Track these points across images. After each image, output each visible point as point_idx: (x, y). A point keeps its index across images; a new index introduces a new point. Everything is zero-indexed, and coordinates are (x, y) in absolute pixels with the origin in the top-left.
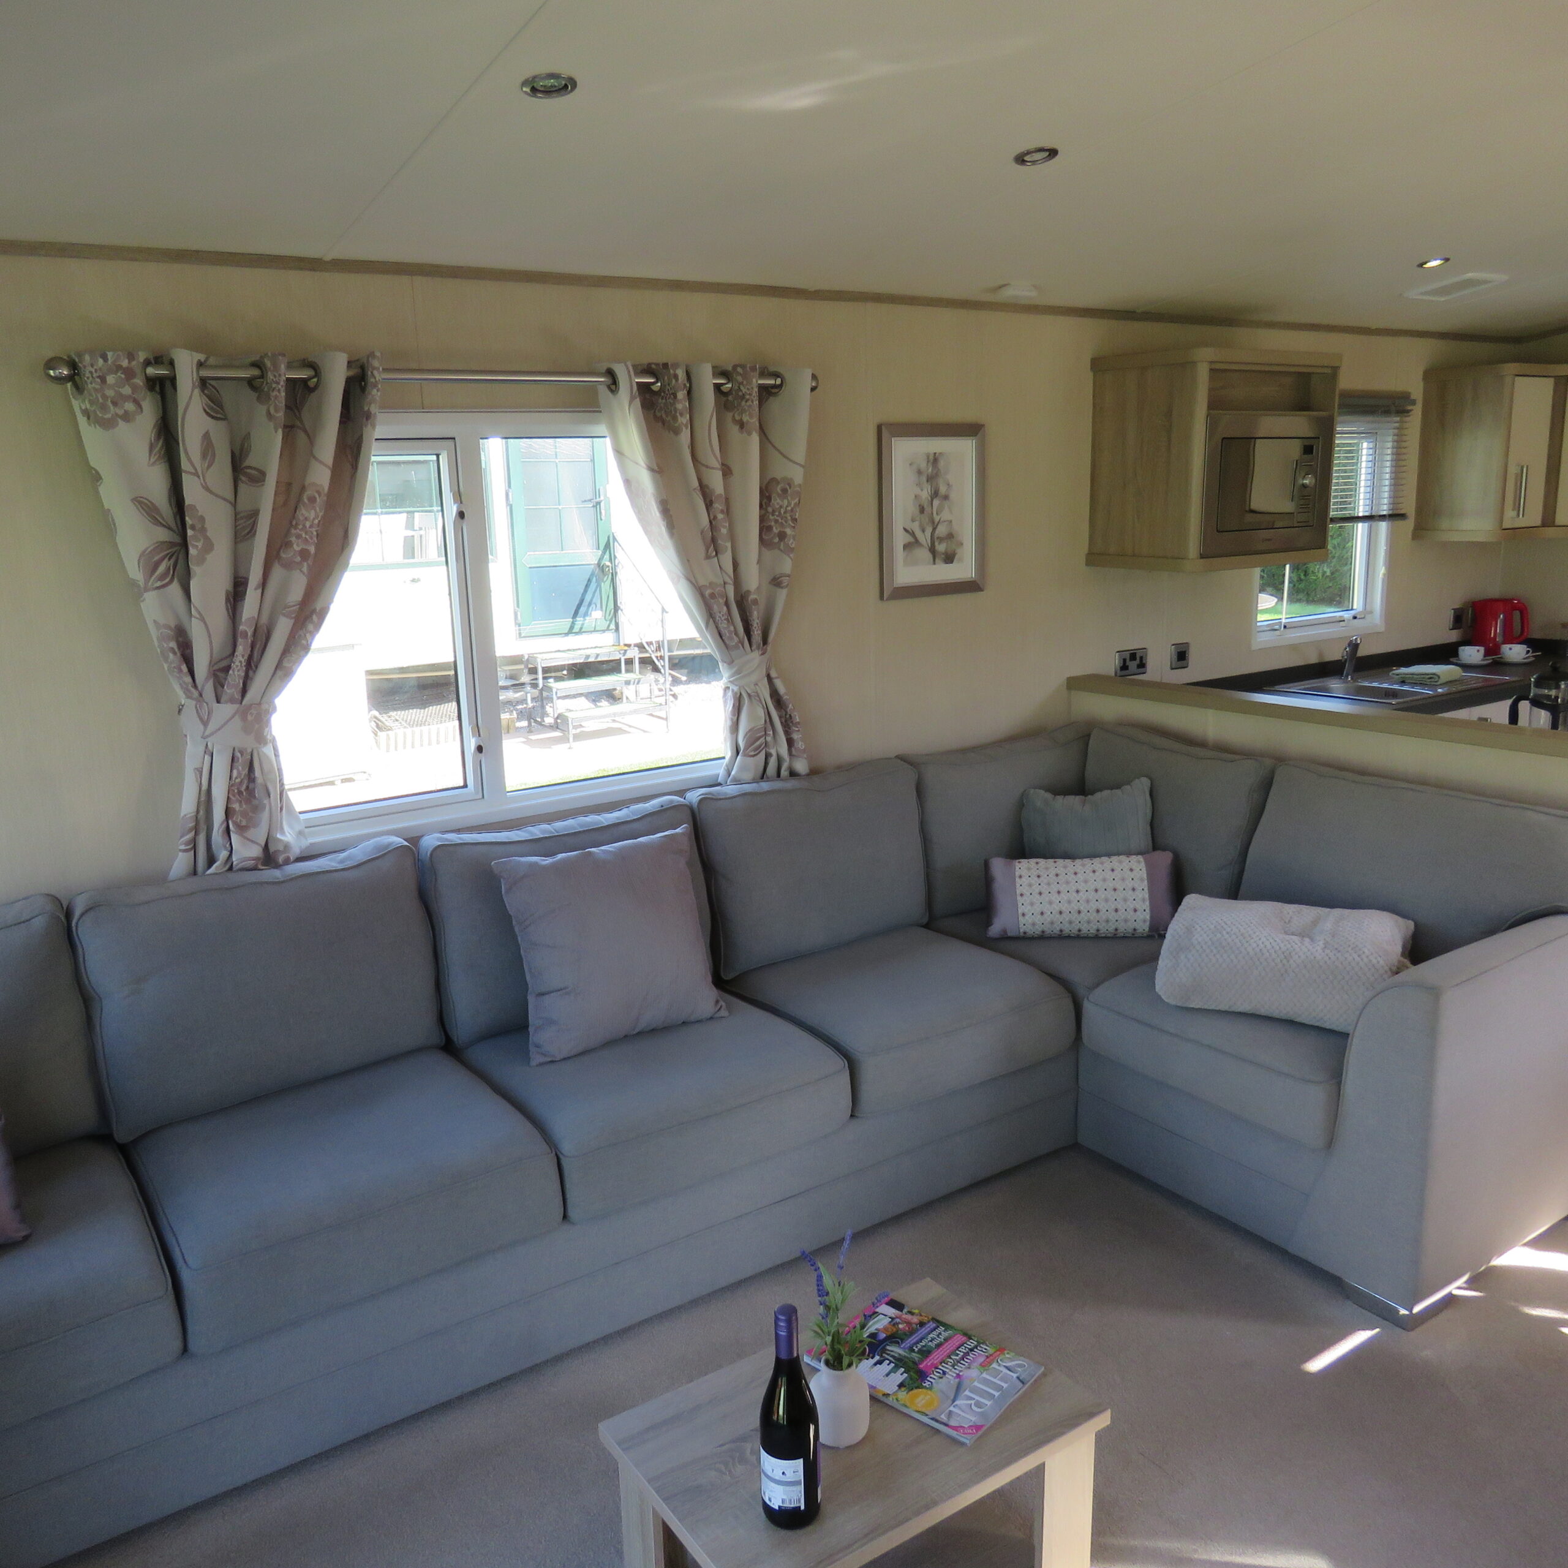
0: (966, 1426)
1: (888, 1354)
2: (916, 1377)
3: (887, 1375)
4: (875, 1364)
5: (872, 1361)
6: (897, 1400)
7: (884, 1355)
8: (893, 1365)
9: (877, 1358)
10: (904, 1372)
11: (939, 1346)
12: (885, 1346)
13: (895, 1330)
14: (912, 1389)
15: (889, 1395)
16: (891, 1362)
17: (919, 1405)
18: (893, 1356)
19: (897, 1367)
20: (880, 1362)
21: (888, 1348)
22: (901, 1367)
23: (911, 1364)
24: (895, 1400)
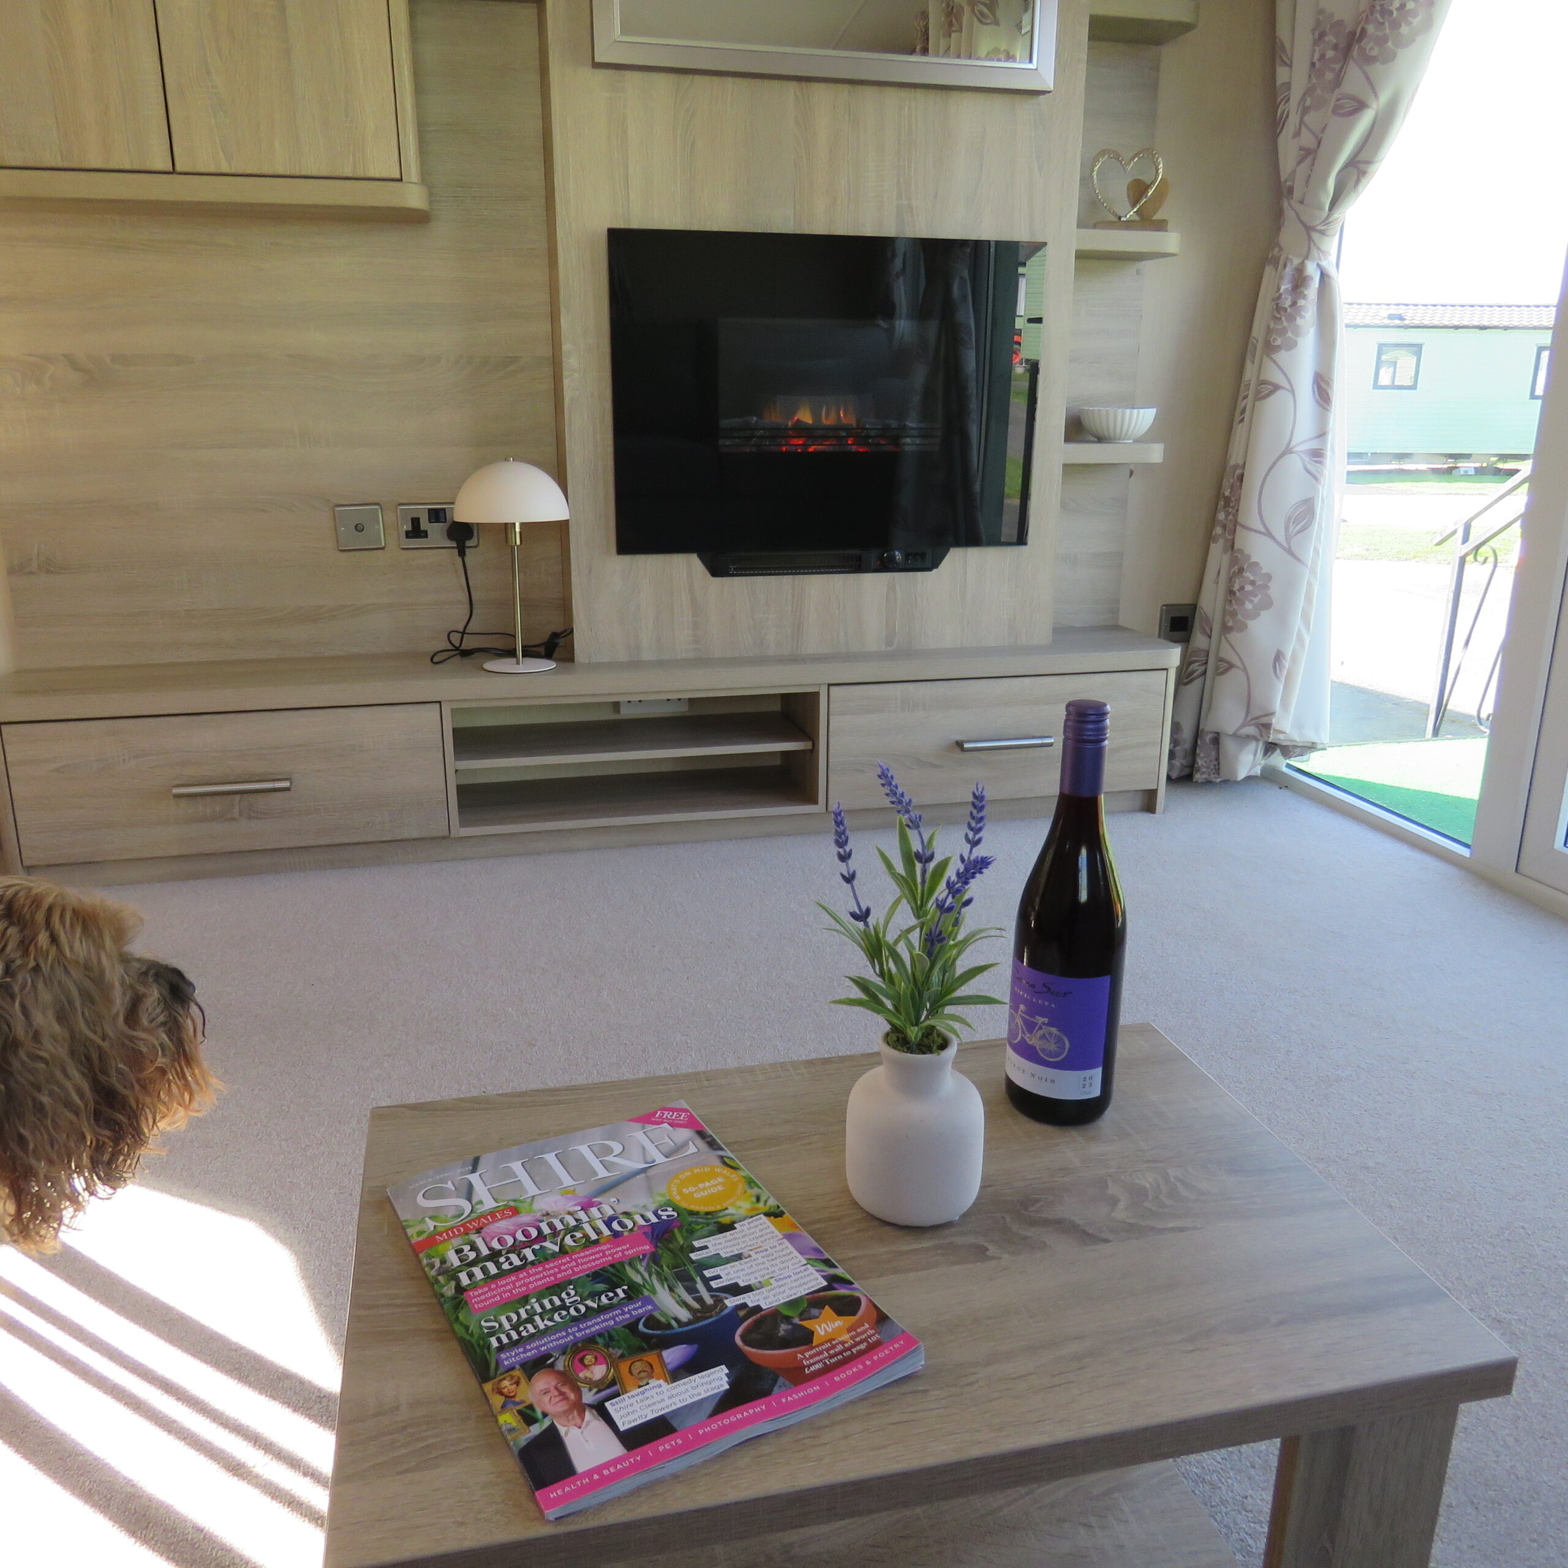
0: (666, 1125)
1: (700, 1300)
2: (676, 1231)
3: (739, 1257)
4: (748, 1289)
5: (750, 1300)
6: (758, 1199)
7: (709, 1301)
8: (708, 1273)
9: (731, 1302)
10: (694, 1250)
11: (556, 1288)
12: (690, 1323)
13: (624, 1367)
14: (707, 1213)
15: (768, 1214)
16: (706, 1281)
17: (720, 1180)
18: (692, 1290)
19: (701, 1266)
20: (735, 1290)
21: (684, 1315)
22: (692, 1262)
23: (666, 1259)
24: (763, 1199)
